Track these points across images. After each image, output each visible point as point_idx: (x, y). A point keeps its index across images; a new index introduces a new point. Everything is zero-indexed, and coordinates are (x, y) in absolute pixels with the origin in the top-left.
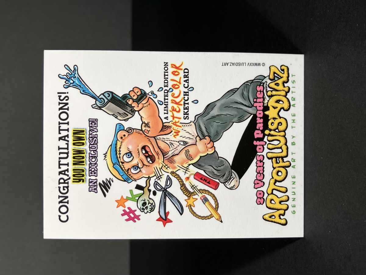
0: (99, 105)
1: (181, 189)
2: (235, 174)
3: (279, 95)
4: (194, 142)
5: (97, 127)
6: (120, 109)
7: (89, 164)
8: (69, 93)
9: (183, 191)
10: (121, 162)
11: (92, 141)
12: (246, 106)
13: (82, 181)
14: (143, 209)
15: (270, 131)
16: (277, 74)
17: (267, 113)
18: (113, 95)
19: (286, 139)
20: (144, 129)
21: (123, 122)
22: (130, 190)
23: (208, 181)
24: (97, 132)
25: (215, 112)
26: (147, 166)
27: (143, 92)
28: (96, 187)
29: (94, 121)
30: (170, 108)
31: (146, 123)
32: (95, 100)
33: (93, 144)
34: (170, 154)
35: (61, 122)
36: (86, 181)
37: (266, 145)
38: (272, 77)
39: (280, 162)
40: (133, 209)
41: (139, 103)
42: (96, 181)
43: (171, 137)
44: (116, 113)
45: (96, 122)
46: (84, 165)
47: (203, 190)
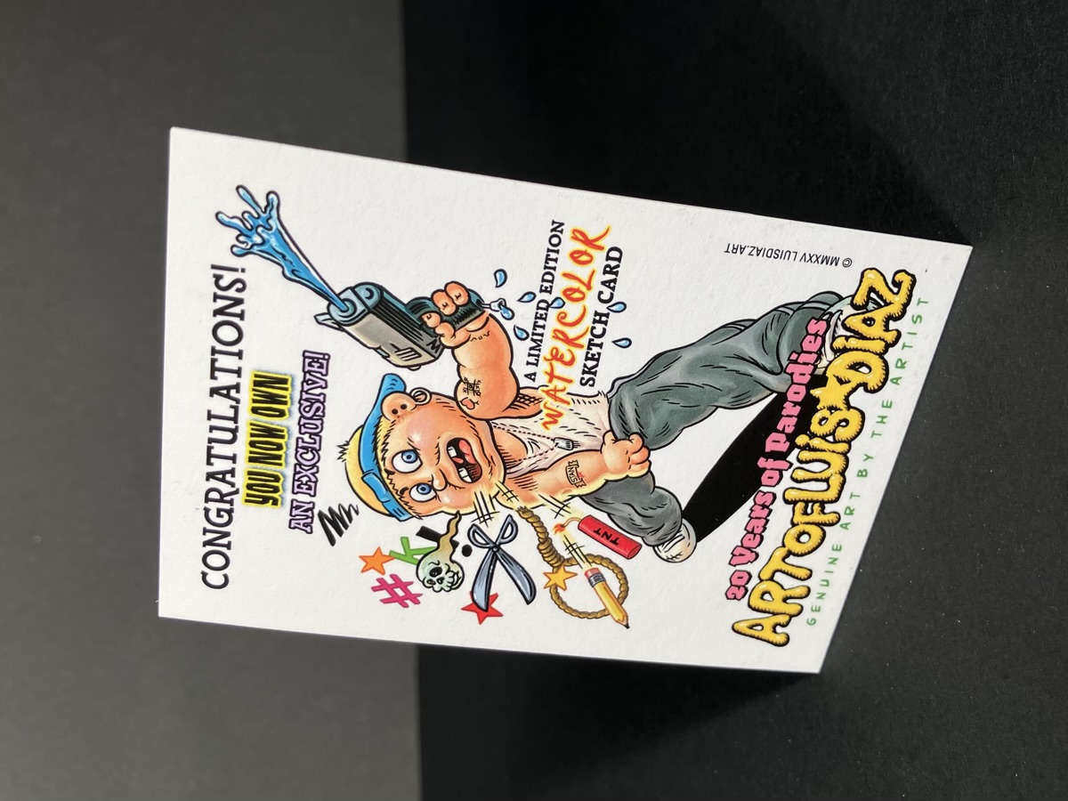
0: (339, 319)
1: (538, 548)
2: (687, 529)
3: (865, 351)
4: (595, 444)
5: (326, 375)
6: (400, 336)
7: (295, 465)
8: (246, 271)
9: (543, 554)
10: (386, 470)
11: (307, 409)
12: (764, 369)
13: (271, 501)
14: (431, 582)
15: (811, 439)
16: (877, 293)
17: (816, 392)
18: (381, 296)
19: (847, 460)
20: (461, 396)
21: (403, 373)
22: (402, 538)
23: (613, 538)
24: (326, 387)
25: (673, 375)
26: (455, 487)
27: (474, 299)
28: (309, 520)
29: (318, 359)
30: (545, 351)
31: (471, 381)
32: (327, 303)
33: (311, 418)
34: (525, 466)
35: (219, 347)
36: (282, 504)
37: (791, 470)
38: (859, 300)
39: (812, 512)
40: (404, 580)
41: (457, 326)
42: (311, 505)
43: (535, 425)
44: (385, 345)
45: (325, 362)
46: (280, 465)
47: (595, 557)
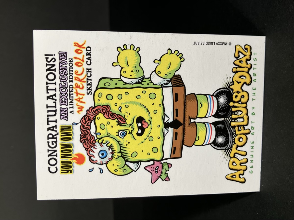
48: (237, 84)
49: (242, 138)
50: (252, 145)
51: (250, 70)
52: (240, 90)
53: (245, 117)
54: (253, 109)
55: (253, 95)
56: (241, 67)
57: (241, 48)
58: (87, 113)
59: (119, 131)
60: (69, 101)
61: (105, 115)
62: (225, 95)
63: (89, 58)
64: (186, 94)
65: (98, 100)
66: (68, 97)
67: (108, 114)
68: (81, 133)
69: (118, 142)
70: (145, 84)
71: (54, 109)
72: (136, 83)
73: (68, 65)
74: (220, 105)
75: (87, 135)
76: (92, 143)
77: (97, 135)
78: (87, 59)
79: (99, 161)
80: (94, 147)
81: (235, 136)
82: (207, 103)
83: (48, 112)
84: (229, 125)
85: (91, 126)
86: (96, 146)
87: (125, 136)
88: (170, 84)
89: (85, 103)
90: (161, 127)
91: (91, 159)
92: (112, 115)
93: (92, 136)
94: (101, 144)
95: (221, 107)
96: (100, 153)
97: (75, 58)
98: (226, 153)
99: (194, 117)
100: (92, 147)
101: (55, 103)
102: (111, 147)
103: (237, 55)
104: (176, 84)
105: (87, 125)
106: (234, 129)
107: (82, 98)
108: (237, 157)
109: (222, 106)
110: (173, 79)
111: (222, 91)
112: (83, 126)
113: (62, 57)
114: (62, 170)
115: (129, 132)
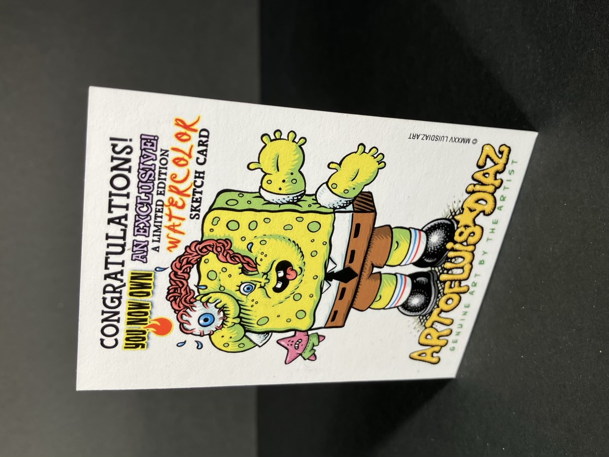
48: (469, 212)
49: (453, 300)
50: (466, 310)
51: (498, 190)
52: (471, 224)
53: (467, 268)
54: (483, 254)
55: (491, 232)
56: (483, 184)
57: (493, 150)
58: (186, 251)
59: (242, 283)
60: (153, 228)
61: (219, 257)
62: (443, 230)
63: (203, 151)
64: (376, 226)
65: (211, 229)
66: (152, 222)
67: (226, 255)
68: (170, 285)
69: (237, 301)
70: (304, 206)
71: (121, 242)
72: (289, 203)
73: (157, 163)
74: (430, 246)
75: (181, 288)
76: (188, 301)
77: (200, 290)
78: (199, 152)
79: (198, 329)
80: (192, 308)
81: (441, 295)
82: (409, 242)
83: (108, 247)
84: (436, 278)
85: (191, 273)
86: (195, 307)
87: (251, 291)
88: (350, 208)
89: (183, 233)
90: (319, 279)
91: (183, 327)
92: (233, 257)
93: (190, 290)
94: (205, 304)
95: (431, 250)
96: (202, 317)
97: (174, 149)
98: (420, 321)
99: (380, 265)
100: (188, 308)
101: (125, 231)
102: (222, 309)
103: (481, 163)
104: (362, 208)
105: (183, 272)
106: (443, 286)
107: (179, 225)
108: (436, 328)
109: (433, 249)
110: (358, 199)
111: (439, 224)
112: (176, 274)
113: (147, 145)
114: (126, 344)
115: (261, 285)
